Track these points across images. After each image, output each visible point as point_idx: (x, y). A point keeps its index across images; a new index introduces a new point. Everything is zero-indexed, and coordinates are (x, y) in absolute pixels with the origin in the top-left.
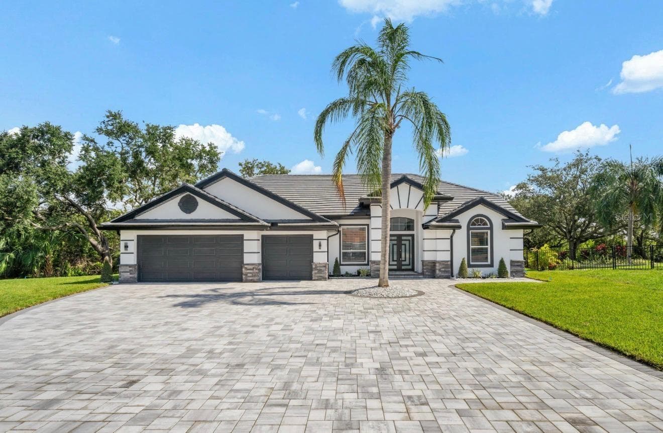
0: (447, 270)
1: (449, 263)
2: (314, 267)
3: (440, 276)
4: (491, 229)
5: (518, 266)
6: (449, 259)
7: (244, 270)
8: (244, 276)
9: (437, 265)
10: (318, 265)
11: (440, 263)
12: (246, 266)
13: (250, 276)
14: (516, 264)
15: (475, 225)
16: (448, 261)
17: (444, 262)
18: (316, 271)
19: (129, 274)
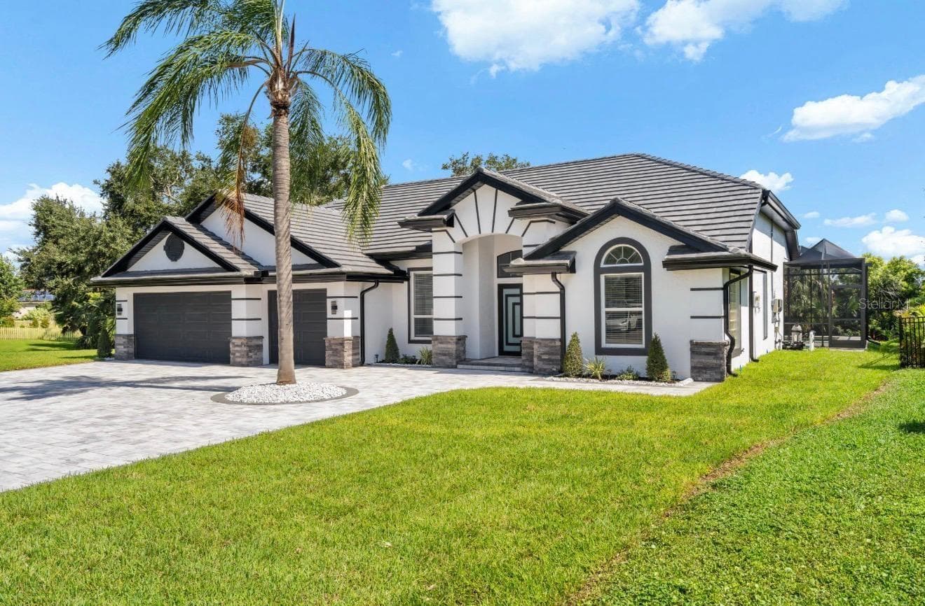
0: (553, 357)
1: (558, 344)
2: (327, 344)
3: (540, 370)
4: (647, 269)
5: (708, 354)
6: (558, 335)
7: (231, 346)
8: (231, 356)
9: (536, 346)
10: (332, 342)
11: (540, 344)
12: (234, 341)
13: (239, 357)
14: (704, 350)
15: (614, 262)
16: (553, 340)
17: (547, 342)
18: (331, 352)
19: (123, 347)
